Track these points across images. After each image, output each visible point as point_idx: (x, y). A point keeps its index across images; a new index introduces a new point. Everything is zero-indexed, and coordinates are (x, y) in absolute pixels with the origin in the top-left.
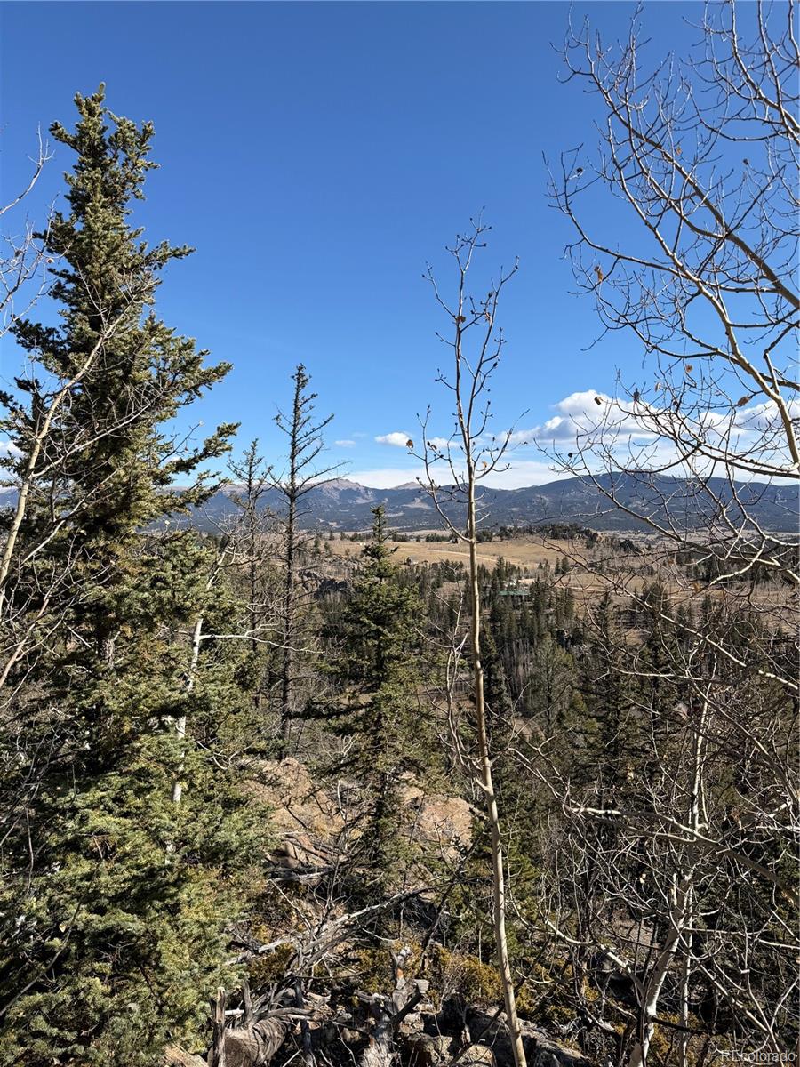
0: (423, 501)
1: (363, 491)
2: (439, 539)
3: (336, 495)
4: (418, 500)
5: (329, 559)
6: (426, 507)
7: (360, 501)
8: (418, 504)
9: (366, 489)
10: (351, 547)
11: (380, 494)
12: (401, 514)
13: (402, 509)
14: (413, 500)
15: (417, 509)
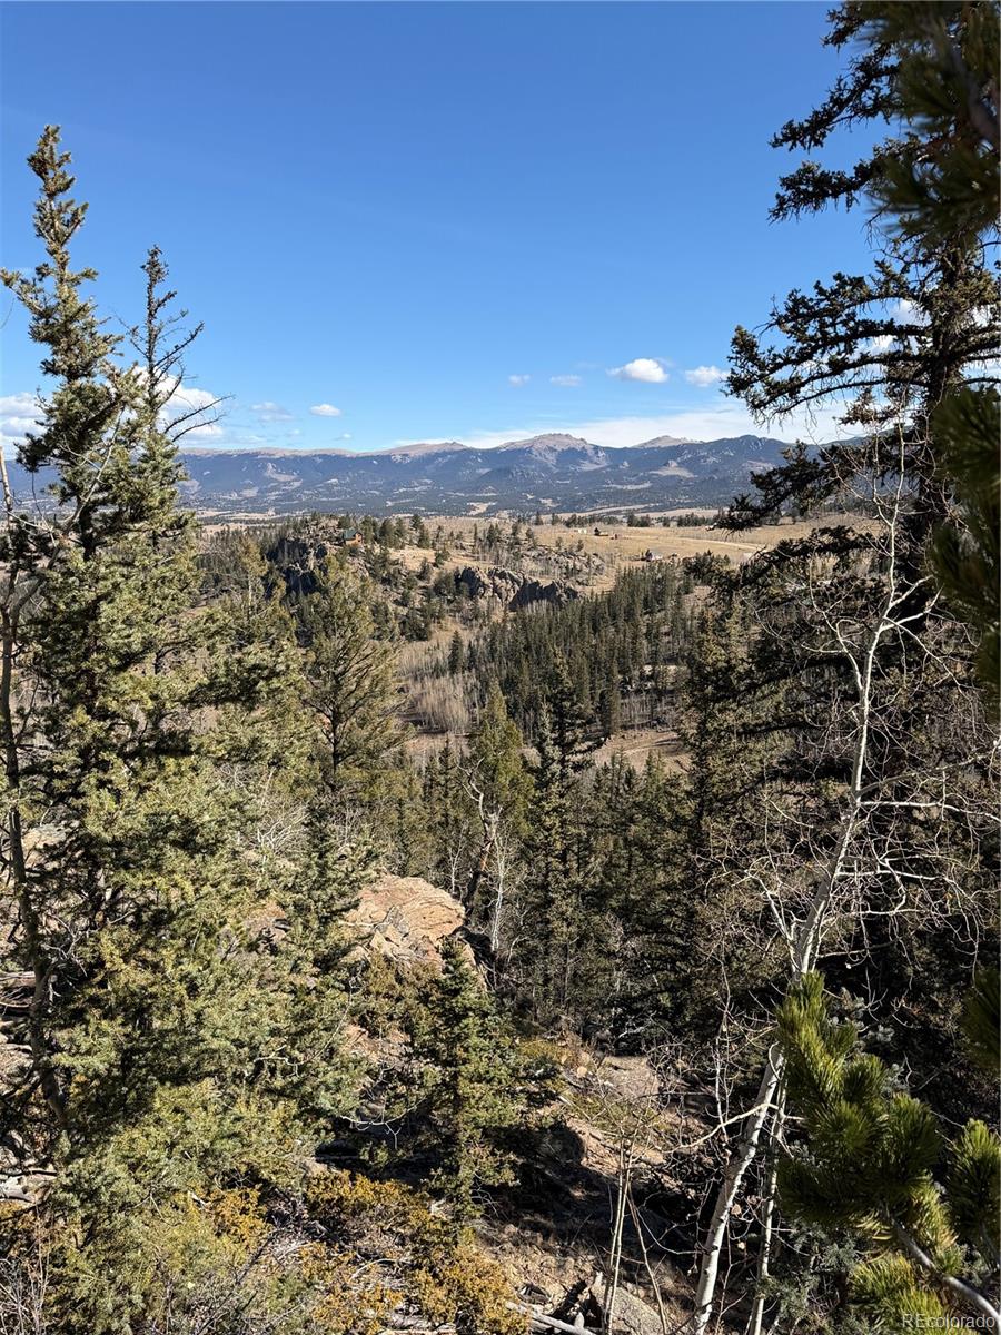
0: (681, 465)
1: (591, 452)
2: (696, 522)
3: (551, 459)
4: (674, 464)
5: (534, 553)
6: (685, 473)
7: (587, 467)
8: (673, 469)
9: (596, 448)
10: (564, 536)
11: (616, 455)
12: (647, 485)
13: (649, 478)
14: (666, 464)
15: (672, 477)
